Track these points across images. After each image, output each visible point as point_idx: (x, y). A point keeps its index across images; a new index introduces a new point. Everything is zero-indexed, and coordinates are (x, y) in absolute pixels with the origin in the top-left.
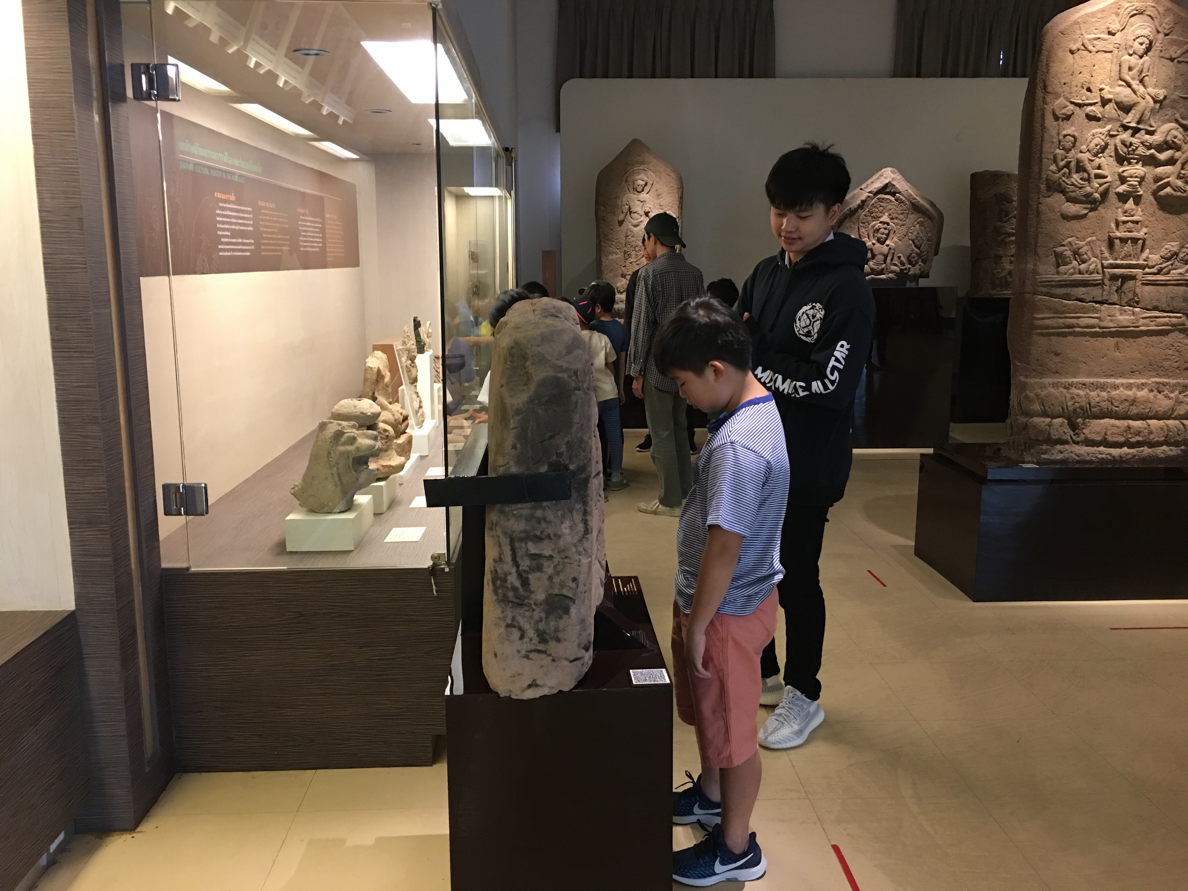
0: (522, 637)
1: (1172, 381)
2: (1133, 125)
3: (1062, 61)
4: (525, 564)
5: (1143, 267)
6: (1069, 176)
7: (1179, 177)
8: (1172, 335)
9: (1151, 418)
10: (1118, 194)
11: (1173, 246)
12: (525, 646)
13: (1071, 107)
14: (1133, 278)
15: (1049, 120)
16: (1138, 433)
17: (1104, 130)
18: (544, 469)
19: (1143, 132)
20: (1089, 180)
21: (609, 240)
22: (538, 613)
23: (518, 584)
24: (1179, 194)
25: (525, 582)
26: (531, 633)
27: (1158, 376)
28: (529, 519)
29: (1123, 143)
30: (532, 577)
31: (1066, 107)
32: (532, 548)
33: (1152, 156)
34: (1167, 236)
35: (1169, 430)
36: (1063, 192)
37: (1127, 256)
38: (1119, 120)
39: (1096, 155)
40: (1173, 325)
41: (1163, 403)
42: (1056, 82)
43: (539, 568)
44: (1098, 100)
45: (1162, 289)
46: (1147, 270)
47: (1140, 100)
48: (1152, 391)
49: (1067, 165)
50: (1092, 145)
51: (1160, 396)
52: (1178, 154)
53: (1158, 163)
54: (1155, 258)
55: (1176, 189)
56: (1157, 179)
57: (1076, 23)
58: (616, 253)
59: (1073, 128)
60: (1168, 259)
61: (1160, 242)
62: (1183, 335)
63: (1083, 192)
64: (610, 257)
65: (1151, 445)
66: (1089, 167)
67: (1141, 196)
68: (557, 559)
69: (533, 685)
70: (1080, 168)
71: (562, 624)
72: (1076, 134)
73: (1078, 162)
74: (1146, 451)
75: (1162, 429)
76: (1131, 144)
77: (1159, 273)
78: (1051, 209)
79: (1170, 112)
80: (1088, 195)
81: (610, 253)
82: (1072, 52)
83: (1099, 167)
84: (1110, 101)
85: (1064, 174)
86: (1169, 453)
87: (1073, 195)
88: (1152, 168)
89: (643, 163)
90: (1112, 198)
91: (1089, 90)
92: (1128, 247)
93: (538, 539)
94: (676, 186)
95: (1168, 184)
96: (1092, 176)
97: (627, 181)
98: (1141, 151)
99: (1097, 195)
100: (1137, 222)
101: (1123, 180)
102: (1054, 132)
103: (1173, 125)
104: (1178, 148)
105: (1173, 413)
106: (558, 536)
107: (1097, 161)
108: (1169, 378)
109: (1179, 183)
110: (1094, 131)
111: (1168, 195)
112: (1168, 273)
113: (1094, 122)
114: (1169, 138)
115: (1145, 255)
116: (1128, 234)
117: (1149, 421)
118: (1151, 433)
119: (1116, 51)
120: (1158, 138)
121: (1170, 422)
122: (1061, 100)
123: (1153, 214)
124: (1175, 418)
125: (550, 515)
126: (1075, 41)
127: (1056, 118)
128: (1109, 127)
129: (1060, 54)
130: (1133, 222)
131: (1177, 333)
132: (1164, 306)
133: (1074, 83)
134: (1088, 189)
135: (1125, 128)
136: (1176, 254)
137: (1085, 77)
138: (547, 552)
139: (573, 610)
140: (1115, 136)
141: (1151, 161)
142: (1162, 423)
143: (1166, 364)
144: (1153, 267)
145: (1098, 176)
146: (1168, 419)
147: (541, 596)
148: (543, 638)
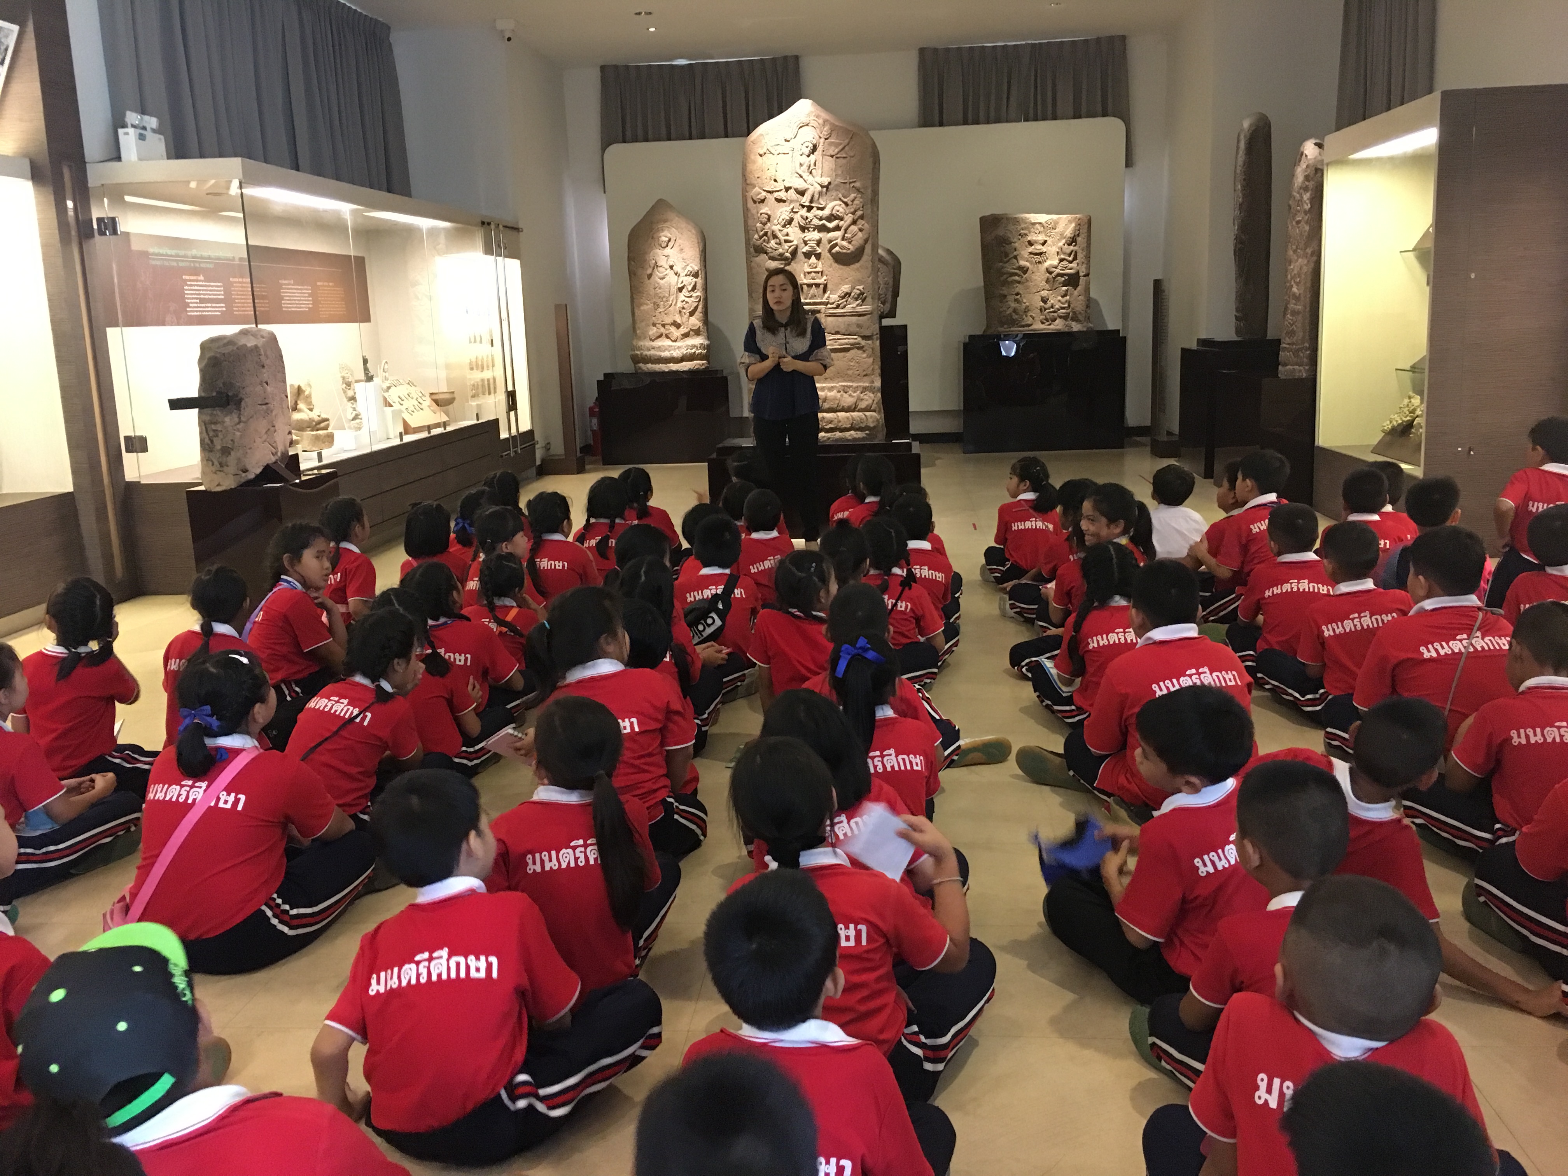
0: (213, 465)
1: (855, 385)
2: (807, 204)
3: (754, 162)
4: (211, 434)
5: (827, 304)
6: (768, 242)
7: (843, 239)
8: (852, 352)
9: (840, 411)
10: (804, 253)
11: (846, 288)
12: (214, 469)
13: (764, 194)
14: (819, 312)
15: (750, 204)
16: (831, 422)
17: (789, 209)
18: (214, 394)
19: (815, 209)
20: (780, 244)
21: (640, 292)
22: (218, 455)
23: (209, 442)
24: (845, 251)
25: (212, 441)
26: (216, 463)
27: (845, 381)
28: (211, 415)
29: (802, 217)
30: (215, 439)
31: (760, 193)
32: (214, 427)
33: (823, 225)
34: (843, 281)
35: (853, 419)
36: (766, 253)
37: (814, 296)
38: (797, 201)
39: (784, 226)
40: (851, 345)
41: (848, 400)
42: (752, 176)
43: (217, 436)
44: (783, 187)
45: (840, 319)
46: (829, 306)
47: (810, 186)
48: (839, 392)
49: (766, 234)
50: (781, 220)
51: (846, 395)
52: (841, 223)
53: (829, 230)
54: (834, 297)
55: (842, 247)
56: (830, 241)
57: (762, 135)
58: (647, 304)
59: (767, 208)
60: (843, 298)
61: (837, 286)
62: (860, 352)
63: (777, 252)
64: (642, 308)
65: (842, 430)
66: (779, 235)
67: (820, 254)
68: (224, 431)
69: (219, 485)
70: (775, 236)
71: (229, 459)
72: (769, 213)
73: (773, 232)
74: (838, 434)
75: (848, 418)
76: (807, 218)
77: (838, 307)
78: (759, 266)
79: (834, 194)
80: (781, 255)
81: (642, 304)
82: (761, 155)
83: (787, 235)
84: (790, 188)
85: (764, 241)
86: (855, 436)
87: (771, 255)
88: (825, 233)
89: (665, 221)
90: (800, 255)
91: (775, 181)
92: (813, 290)
93: (215, 423)
94: (696, 241)
95: (836, 245)
96: (783, 241)
97: (653, 238)
98: (816, 222)
99: (788, 255)
100: (818, 272)
101: (806, 243)
102: (754, 212)
103: (839, 202)
104: (842, 219)
105: (855, 408)
106: (224, 422)
107: (785, 230)
108: (853, 382)
109: (845, 243)
110: (781, 210)
111: (838, 253)
112: (844, 307)
113: (781, 204)
114: (834, 212)
115: (826, 295)
116: (812, 281)
117: (839, 414)
118: (840, 421)
119: (791, 153)
120: (826, 212)
121: (855, 414)
122: (757, 189)
123: (831, 266)
124: (859, 411)
125: (219, 413)
126: (762, 147)
127: (755, 202)
128: (791, 207)
129: (752, 157)
130: (815, 272)
131: (856, 350)
132: (843, 331)
133: (764, 177)
134: (781, 250)
135: (803, 206)
136: (847, 294)
137: (771, 173)
138: (220, 429)
139: (232, 453)
140: (797, 212)
141: (822, 229)
142: (848, 414)
143: (850, 372)
144: (833, 303)
145: (786, 241)
146: (854, 411)
147: (219, 447)
148: (221, 465)
